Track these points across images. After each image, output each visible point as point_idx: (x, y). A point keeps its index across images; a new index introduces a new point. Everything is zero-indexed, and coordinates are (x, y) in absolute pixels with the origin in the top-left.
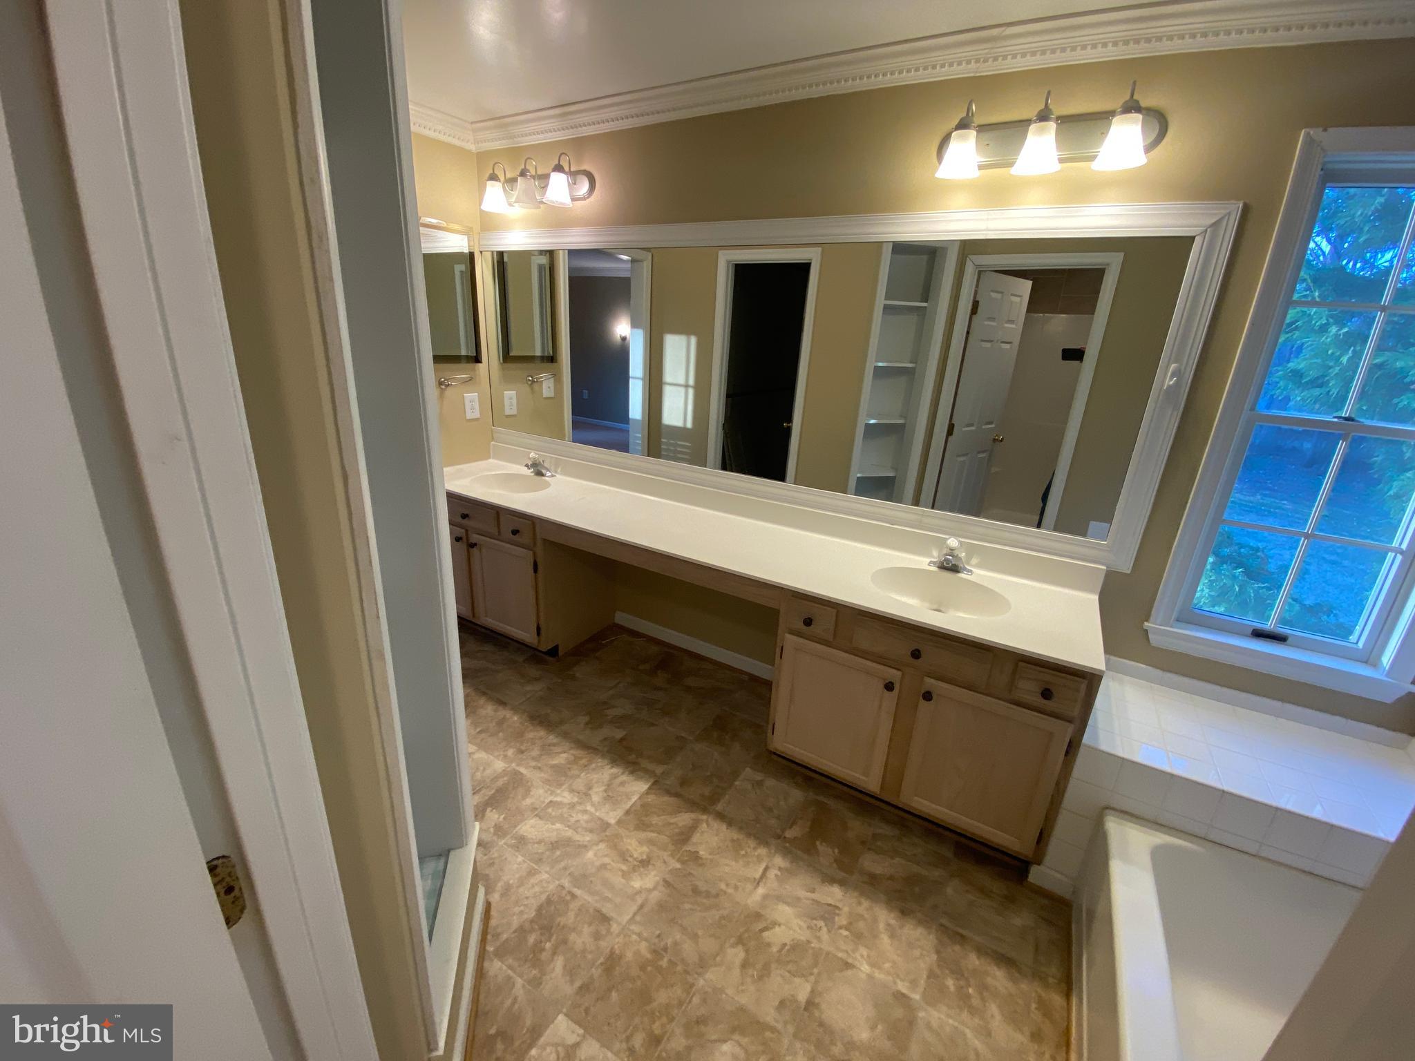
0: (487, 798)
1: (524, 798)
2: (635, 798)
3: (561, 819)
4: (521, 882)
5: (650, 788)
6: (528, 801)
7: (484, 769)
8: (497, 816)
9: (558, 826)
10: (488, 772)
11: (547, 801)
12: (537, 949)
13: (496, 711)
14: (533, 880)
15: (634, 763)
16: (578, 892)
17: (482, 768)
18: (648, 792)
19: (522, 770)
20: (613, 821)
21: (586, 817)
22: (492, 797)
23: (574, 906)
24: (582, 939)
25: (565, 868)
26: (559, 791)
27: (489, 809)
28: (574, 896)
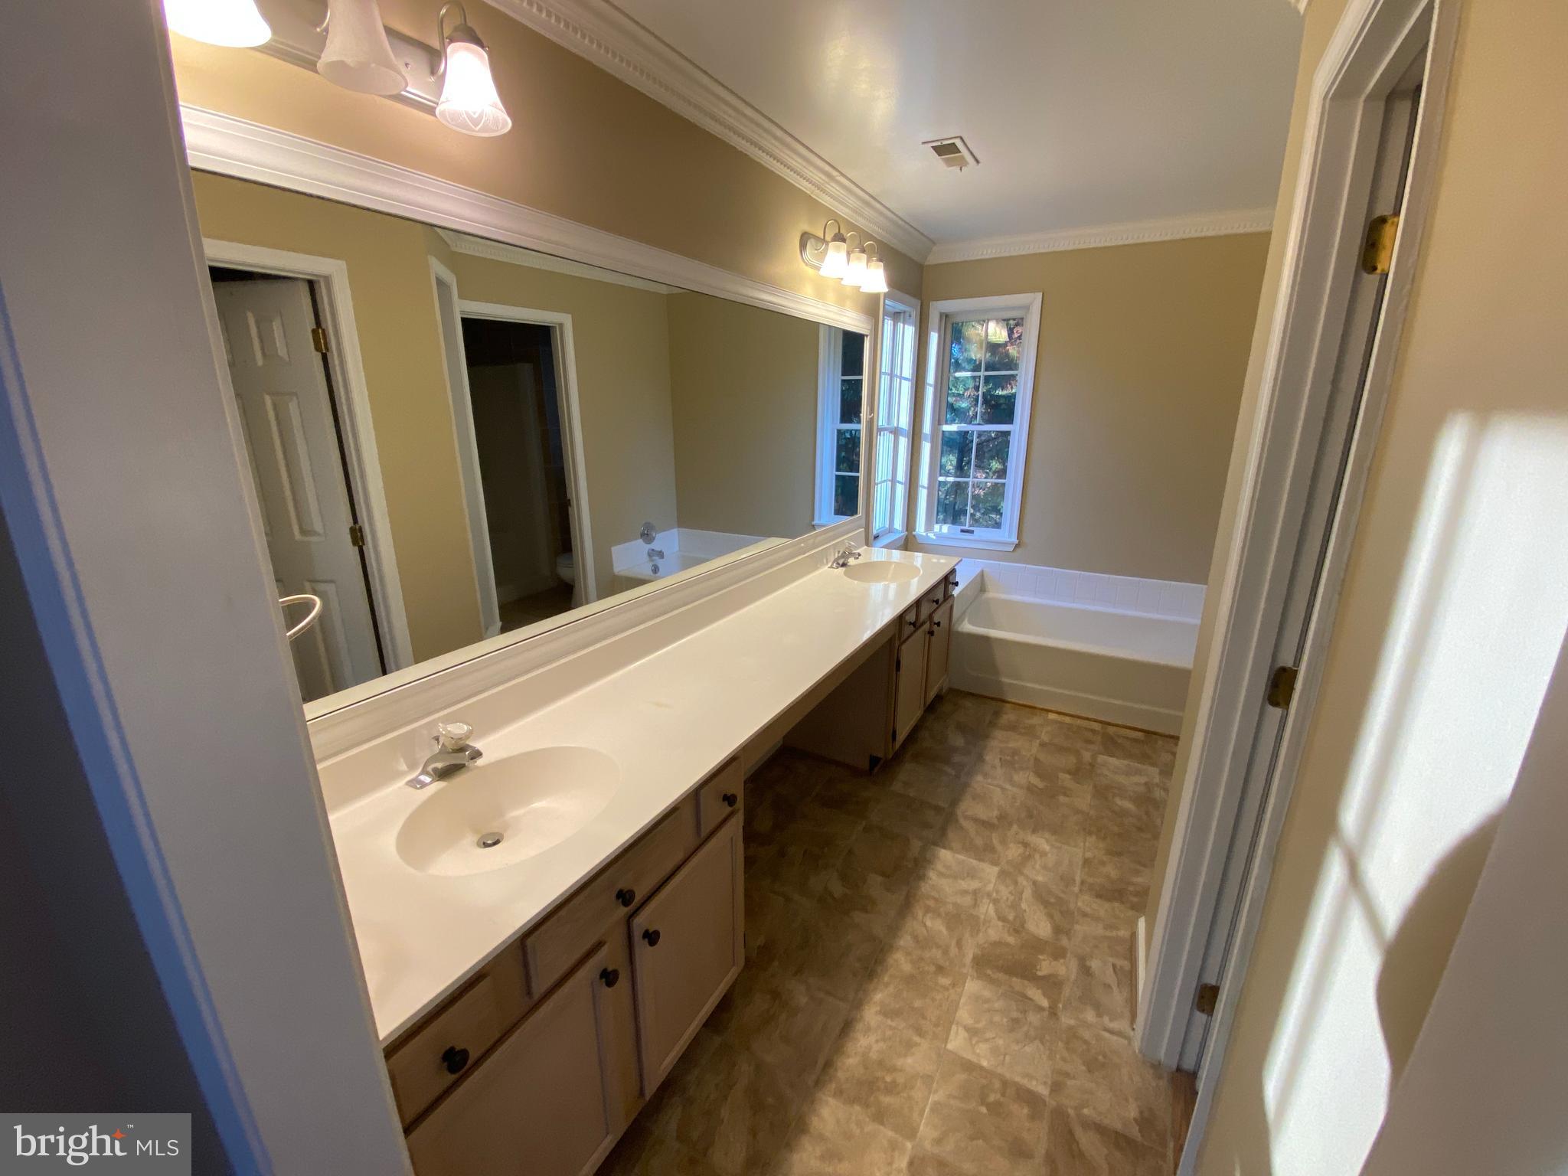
0: (1026, 982)
1: (1007, 945)
2: (961, 857)
3: (1015, 906)
4: (1097, 919)
5: (944, 847)
6: (1011, 940)
7: (987, 1001)
8: (1044, 963)
9: (1024, 906)
10: (987, 994)
11: (1000, 924)
12: (1137, 894)
13: (869, 1029)
14: (1088, 910)
15: (916, 861)
16: (1078, 879)
17: (986, 1006)
18: (951, 849)
19: (968, 958)
20: (996, 869)
21: (1002, 888)
22: (1023, 977)
23: (1091, 880)
24: (1111, 870)
25: (1063, 892)
26: (982, 917)
27: (1039, 973)
28: (1083, 882)
